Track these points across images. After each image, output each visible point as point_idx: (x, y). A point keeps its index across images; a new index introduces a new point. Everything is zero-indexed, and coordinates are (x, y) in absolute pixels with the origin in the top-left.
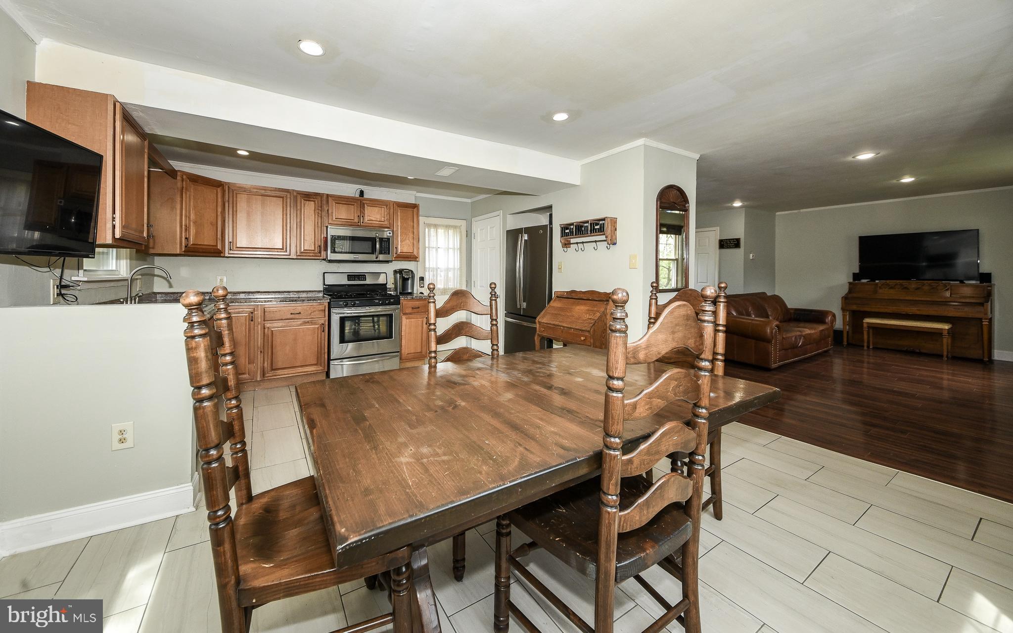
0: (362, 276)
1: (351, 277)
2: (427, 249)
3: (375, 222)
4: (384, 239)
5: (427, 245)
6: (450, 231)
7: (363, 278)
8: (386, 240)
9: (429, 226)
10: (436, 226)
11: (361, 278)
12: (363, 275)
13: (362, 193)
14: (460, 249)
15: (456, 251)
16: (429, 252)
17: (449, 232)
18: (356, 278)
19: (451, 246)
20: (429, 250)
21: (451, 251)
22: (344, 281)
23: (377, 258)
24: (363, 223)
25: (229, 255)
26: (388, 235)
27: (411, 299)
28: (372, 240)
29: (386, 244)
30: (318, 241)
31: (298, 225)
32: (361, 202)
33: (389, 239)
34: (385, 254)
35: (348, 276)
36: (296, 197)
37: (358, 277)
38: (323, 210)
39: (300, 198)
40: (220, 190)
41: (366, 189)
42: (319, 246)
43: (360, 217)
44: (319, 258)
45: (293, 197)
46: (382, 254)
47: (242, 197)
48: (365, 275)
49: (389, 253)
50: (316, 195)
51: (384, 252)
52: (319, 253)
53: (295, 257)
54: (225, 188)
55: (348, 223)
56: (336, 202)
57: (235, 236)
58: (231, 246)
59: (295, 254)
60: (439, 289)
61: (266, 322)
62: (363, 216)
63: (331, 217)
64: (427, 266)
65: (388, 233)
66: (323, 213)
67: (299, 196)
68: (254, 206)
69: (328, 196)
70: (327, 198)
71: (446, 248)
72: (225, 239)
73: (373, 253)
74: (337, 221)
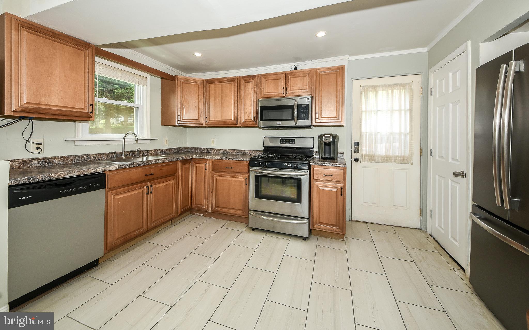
1: (284, 140)
2: (363, 114)
3: (298, 91)
4: (303, 106)
5: (363, 109)
6: (395, 91)
7: (293, 142)
8: (305, 106)
9: (366, 89)
10: (375, 88)
11: (291, 142)
12: (293, 139)
14: (411, 110)
15: (403, 113)
16: (365, 115)
17: (394, 94)
18: (287, 142)
19: (396, 107)
20: (366, 114)
21: (396, 114)
22: (278, 144)
23: (296, 124)
24: (287, 93)
25: (207, 126)
26: (307, 101)
27: (322, 165)
28: (292, 107)
29: (305, 110)
30: (254, 113)
31: (241, 102)
32: (286, 75)
33: (307, 105)
34: (304, 119)
35: (281, 139)
36: (240, 81)
37: (289, 141)
38: (258, 87)
39: (243, 82)
40: (201, 85)
41: (300, 64)
42: (255, 116)
43: (285, 88)
44: (255, 126)
45: (239, 81)
46: (301, 119)
47: (212, 87)
48: (295, 140)
49: (308, 119)
50: (254, 76)
51: (303, 118)
52: (255, 121)
53: (241, 126)
54: (204, 83)
55: (275, 96)
56: (267, 79)
57: (209, 113)
58: (207, 120)
59: (240, 123)
60: (379, 156)
61: (213, 171)
62: (287, 88)
63: (263, 93)
64: (363, 130)
65: (306, 99)
66: (258, 90)
67: (242, 80)
68: (218, 92)
69: (262, 75)
70: (261, 77)
71: (389, 110)
72: (204, 115)
73: (293, 119)
74: (267, 95)
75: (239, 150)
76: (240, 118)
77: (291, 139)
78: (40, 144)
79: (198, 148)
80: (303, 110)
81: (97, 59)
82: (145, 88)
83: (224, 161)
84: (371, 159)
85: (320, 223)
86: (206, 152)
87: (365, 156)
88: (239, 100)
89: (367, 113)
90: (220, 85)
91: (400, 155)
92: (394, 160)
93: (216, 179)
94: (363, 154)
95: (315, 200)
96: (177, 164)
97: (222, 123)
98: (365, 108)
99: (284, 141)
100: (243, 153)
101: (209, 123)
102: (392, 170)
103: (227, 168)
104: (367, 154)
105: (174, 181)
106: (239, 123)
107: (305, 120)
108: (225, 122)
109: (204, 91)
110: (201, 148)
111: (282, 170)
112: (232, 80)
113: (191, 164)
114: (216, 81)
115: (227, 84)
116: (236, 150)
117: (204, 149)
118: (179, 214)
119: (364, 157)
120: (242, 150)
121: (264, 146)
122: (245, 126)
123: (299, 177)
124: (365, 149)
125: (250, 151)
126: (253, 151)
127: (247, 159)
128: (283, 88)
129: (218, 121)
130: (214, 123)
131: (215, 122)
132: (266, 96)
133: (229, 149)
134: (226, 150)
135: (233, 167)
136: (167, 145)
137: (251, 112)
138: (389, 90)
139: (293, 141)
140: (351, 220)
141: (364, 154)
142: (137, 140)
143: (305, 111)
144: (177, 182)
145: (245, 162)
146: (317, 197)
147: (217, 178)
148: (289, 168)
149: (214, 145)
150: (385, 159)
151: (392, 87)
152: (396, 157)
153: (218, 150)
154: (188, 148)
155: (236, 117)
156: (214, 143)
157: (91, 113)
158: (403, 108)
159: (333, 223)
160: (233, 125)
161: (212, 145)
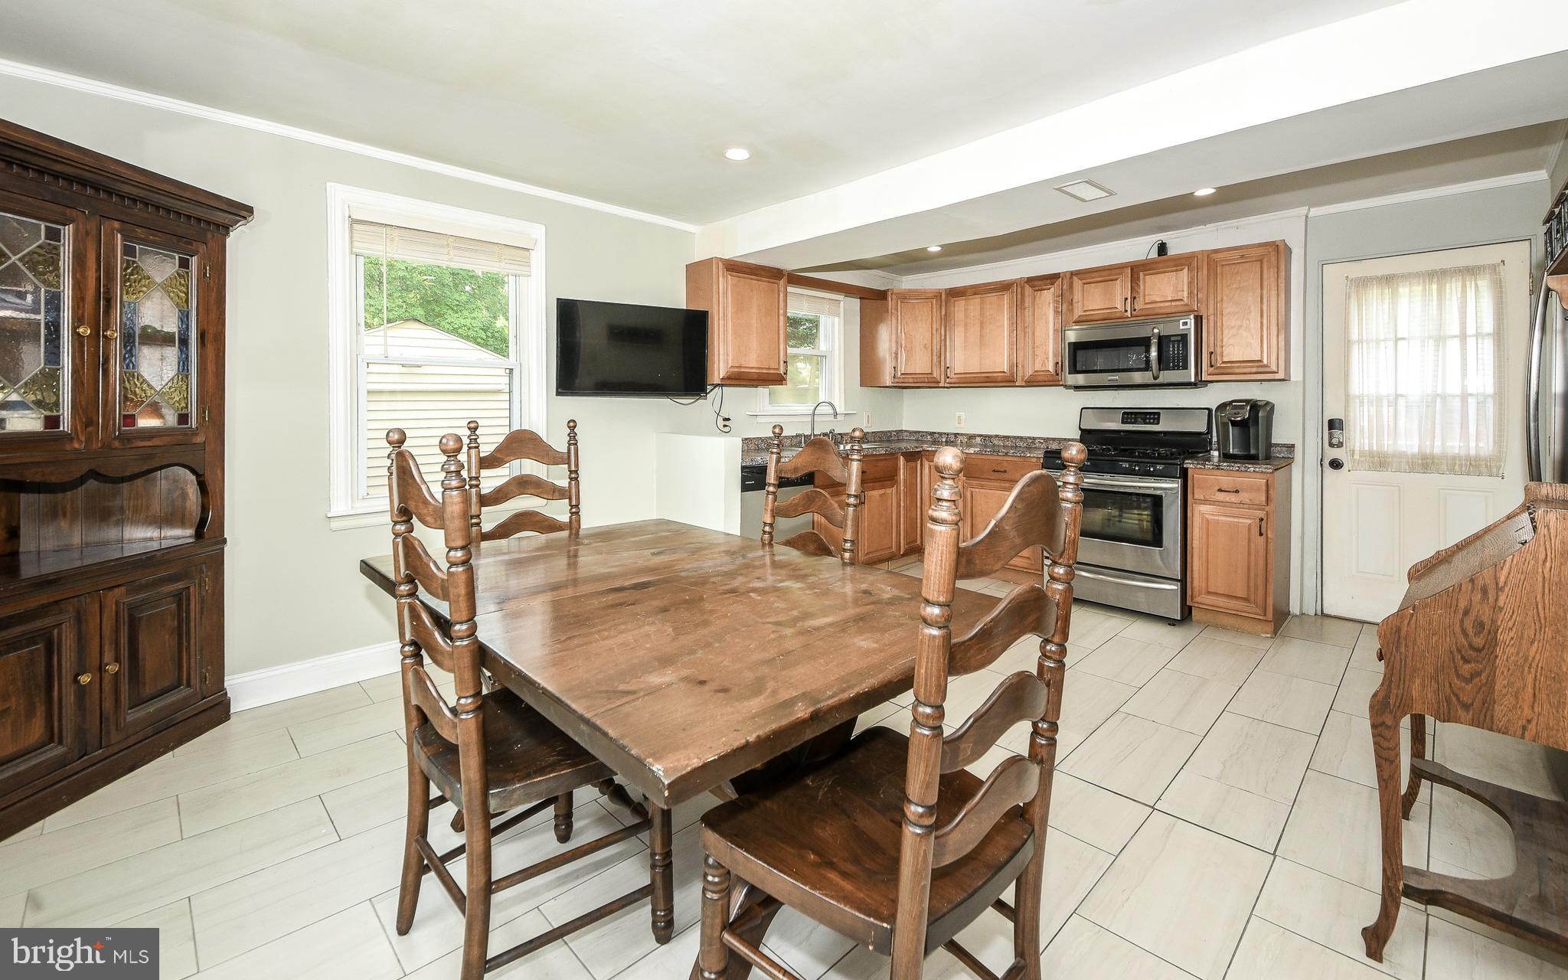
0: (1153, 416)
1: (1130, 415)
2: (1355, 348)
3: (1162, 305)
4: (1172, 339)
5: (1354, 335)
7: (1154, 419)
8: (1179, 338)
9: (1361, 284)
10: (1388, 281)
11: (1150, 419)
12: (1154, 413)
13: (1162, 249)
14: (1499, 335)
15: (1471, 342)
16: (1361, 351)
18: (1140, 420)
19: (1452, 328)
20: (1362, 347)
21: (1452, 347)
22: (1114, 425)
23: (1155, 378)
24: (1135, 310)
25: (948, 385)
26: (1181, 327)
27: (1213, 469)
28: (1145, 343)
29: (1178, 347)
30: (1055, 355)
31: (1025, 333)
32: (1132, 270)
33: (1184, 338)
34: (1176, 367)
35: (1124, 413)
36: (1023, 288)
37: (1143, 416)
38: (1065, 300)
39: (1028, 289)
40: (936, 301)
41: (1173, 236)
42: (1057, 363)
43: (1129, 300)
44: (1057, 383)
45: (1019, 289)
46: (1168, 369)
47: (959, 306)
48: (1159, 414)
49: (1185, 367)
50: (1053, 278)
51: (1174, 366)
52: (1057, 375)
53: (1024, 384)
54: (943, 297)
55: (1105, 316)
56: (1085, 281)
57: (953, 358)
58: (948, 373)
59: (1022, 380)
60: (1402, 455)
61: (965, 478)
62: (1135, 298)
63: (1076, 311)
64: (1355, 389)
65: (1181, 324)
66: (1065, 306)
67: (1027, 286)
68: (972, 314)
69: (1073, 274)
70: (1071, 278)
71: (1430, 337)
72: (942, 364)
73: (1147, 367)
74: (1086, 315)
75: (1021, 438)
76: (1023, 366)
77: (1150, 413)
78: (728, 419)
79: (926, 432)
80: (1173, 347)
81: (790, 289)
82: (836, 319)
83: (989, 457)
84: (1380, 462)
85: (1209, 593)
86: (944, 440)
87: (1362, 453)
88: (1020, 327)
89: (1365, 344)
90: (976, 301)
91: (1463, 453)
92: (1447, 465)
93: (972, 492)
94: (1354, 451)
95: (1196, 544)
96: (897, 459)
97: (981, 380)
98: (1360, 333)
99: (1131, 418)
100: (1030, 443)
101: (953, 381)
102: (1441, 491)
103: (994, 471)
104: (1367, 448)
105: (894, 489)
106: (1019, 378)
107: (1178, 369)
108: (988, 377)
109: (943, 313)
110: (935, 433)
111: (1117, 477)
112: (1004, 287)
113: (919, 462)
114: (969, 291)
115: (992, 298)
116: (1015, 437)
117: (940, 434)
118: (902, 553)
119: (1356, 457)
120: (1027, 438)
121: (1080, 429)
122: (1032, 383)
123: (1158, 493)
124: (1360, 437)
125: (1047, 440)
126: (1054, 439)
127: (1040, 454)
128: (1126, 299)
129: (973, 375)
130: (963, 380)
131: (966, 378)
132: (1084, 318)
133: (997, 436)
134: (990, 437)
135: (1007, 469)
136: (870, 425)
137: (1046, 353)
138: (1431, 283)
139: (1156, 417)
140: (1319, 613)
141: (1357, 448)
142: (836, 415)
143: (1178, 350)
144: (898, 493)
145: (1034, 460)
146: (1200, 538)
147: (973, 490)
148: (1130, 472)
149: (963, 425)
150: (1420, 461)
151: (1438, 278)
152: (1454, 458)
153: (971, 437)
154: (906, 431)
155: (1014, 366)
156: (963, 422)
157: (785, 374)
158: (1471, 330)
159: (1242, 594)
160: (1007, 381)
161: (957, 425)
